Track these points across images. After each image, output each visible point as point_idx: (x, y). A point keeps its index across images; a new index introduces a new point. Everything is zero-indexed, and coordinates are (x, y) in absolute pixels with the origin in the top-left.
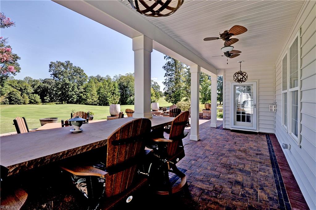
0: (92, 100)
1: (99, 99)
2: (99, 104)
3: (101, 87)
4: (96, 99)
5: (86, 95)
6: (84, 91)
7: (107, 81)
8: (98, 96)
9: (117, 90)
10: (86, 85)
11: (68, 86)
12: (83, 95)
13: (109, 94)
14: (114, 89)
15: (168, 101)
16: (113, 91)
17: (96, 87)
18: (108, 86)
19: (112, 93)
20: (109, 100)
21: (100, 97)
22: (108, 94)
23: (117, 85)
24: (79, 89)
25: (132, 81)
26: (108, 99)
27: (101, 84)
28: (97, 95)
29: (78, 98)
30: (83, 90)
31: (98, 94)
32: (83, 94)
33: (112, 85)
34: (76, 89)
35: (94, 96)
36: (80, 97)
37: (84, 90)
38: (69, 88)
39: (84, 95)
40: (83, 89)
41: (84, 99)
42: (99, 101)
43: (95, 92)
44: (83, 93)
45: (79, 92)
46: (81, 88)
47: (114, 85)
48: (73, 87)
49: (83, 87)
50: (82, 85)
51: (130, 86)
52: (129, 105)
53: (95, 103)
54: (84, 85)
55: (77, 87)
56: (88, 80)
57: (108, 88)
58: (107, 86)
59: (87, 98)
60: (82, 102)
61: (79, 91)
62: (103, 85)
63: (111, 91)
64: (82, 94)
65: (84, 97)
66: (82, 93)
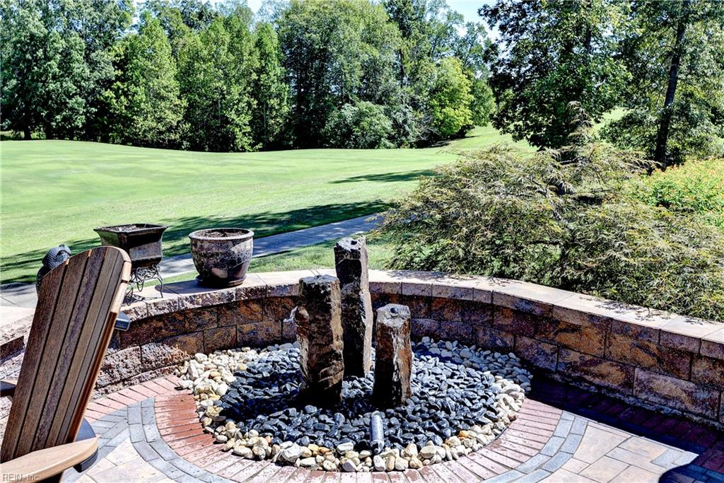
0: (159, 120)
1: (187, 118)
2: (191, 140)
3: (196, 57)
4: (172, 118)
5: (126, 94)
6: (118, 78)
7: (227, 24)
8: (185, 103)
9: (277, 70)
10: (128, 43)
11: (45, 52)
12: (112, 94)
13: (236, 90)
14: (257, 65)
15: (512, 127)
16: (254, 76)
17: (173, 53)
18: (231, 49)
19: (249, 83)
20: (237, 120)
21: (192, 106)
22: (229, 93)
23: (272, 44)
24: (93, 65)
25: (347, 21)
26: (232, 115)
27: (193, 38)
28: (179, 98)
29: (94, 110)
30: (112, 72)
31: (183, 91)
32: (116, 92)
33: (252, 45)
34: (80, 67)
35: (163, 98)
36: (104, 107)
37: (120, 73)
38: (48, 59)
39: (118, 97)
40: (114, 63)
41: (120, 116)
42: (188, 125)
43: (168, 79)
44: (114, 86)
45: (97, 82)
46: (105, 57)
47: (259, 44)
48: (66, 54)
49: (110, 57)
50: (106, 44)
51: (340, 51)
52: (332, 146)
53: (173, 136)
54: (119, 48)
55: (87, 57)
56: (136, 20)
57: (232, 57)
58: (223, 51)
59: (137, 113)
60: (111, 130)
61: (96, 73)
62: (206, 42)
63: (243, 75)
64: (109, 93)
65: (119, 106)
66: (107, 83)
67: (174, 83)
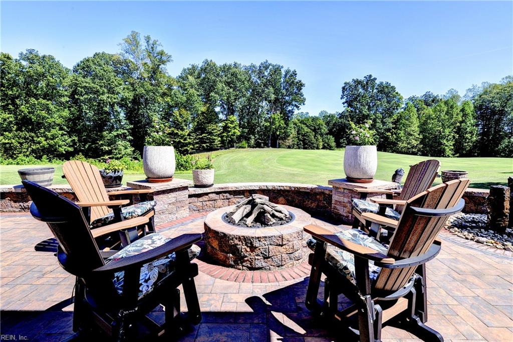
0: (409, 144)
1: (421, 143)
2: (422, 152)
3: (429, 118)
4: (414, 143)
5: (395, 134)
6: (393, 128)
7: (446, 103)
8: (421, 137)
9: (471, 121)
10: (399, 115)
13: (447, 131)
14: (461, 119)
16: (458, 124)
17: (418, 117)
18: (447, 113)
19: (455, 128)
20: (447, 144)
21: (425, 137)
22: (444, 132)
23: (470, 109)
24: (384, 123)
26: (444, 141)
27: (429, 111)
28: (419, 135)
29: (382, 140)
30: (391, 126)
31: (421, 132)
32: (392, 133)
33: (458, 111)
34: (379, 125)
35: (411, 135)
36: (387, 138)
37: (394, 126)
39: (392, 135)
40: (392, 122)
41: (392, 142)
42: (422, 146)
43: (415, 127)
44: (391, 131)
45: (385, 130)
46: (389, 121)
47: (463, 110)
50: (390, 116)
52: (502, 157)
53: (414, 150)
54: (395, 117)
55: (382, 121)
56: (403, 106)
57: (447, 117)
58: (443, 115)
59: (399, 141)
60: (388, 147)
61: (385, 127)
62: (435, 111)
63: (452, 124)
64: (389, 134)
65: (393, 138)
66: (388, 130)
67: (417, 129)
